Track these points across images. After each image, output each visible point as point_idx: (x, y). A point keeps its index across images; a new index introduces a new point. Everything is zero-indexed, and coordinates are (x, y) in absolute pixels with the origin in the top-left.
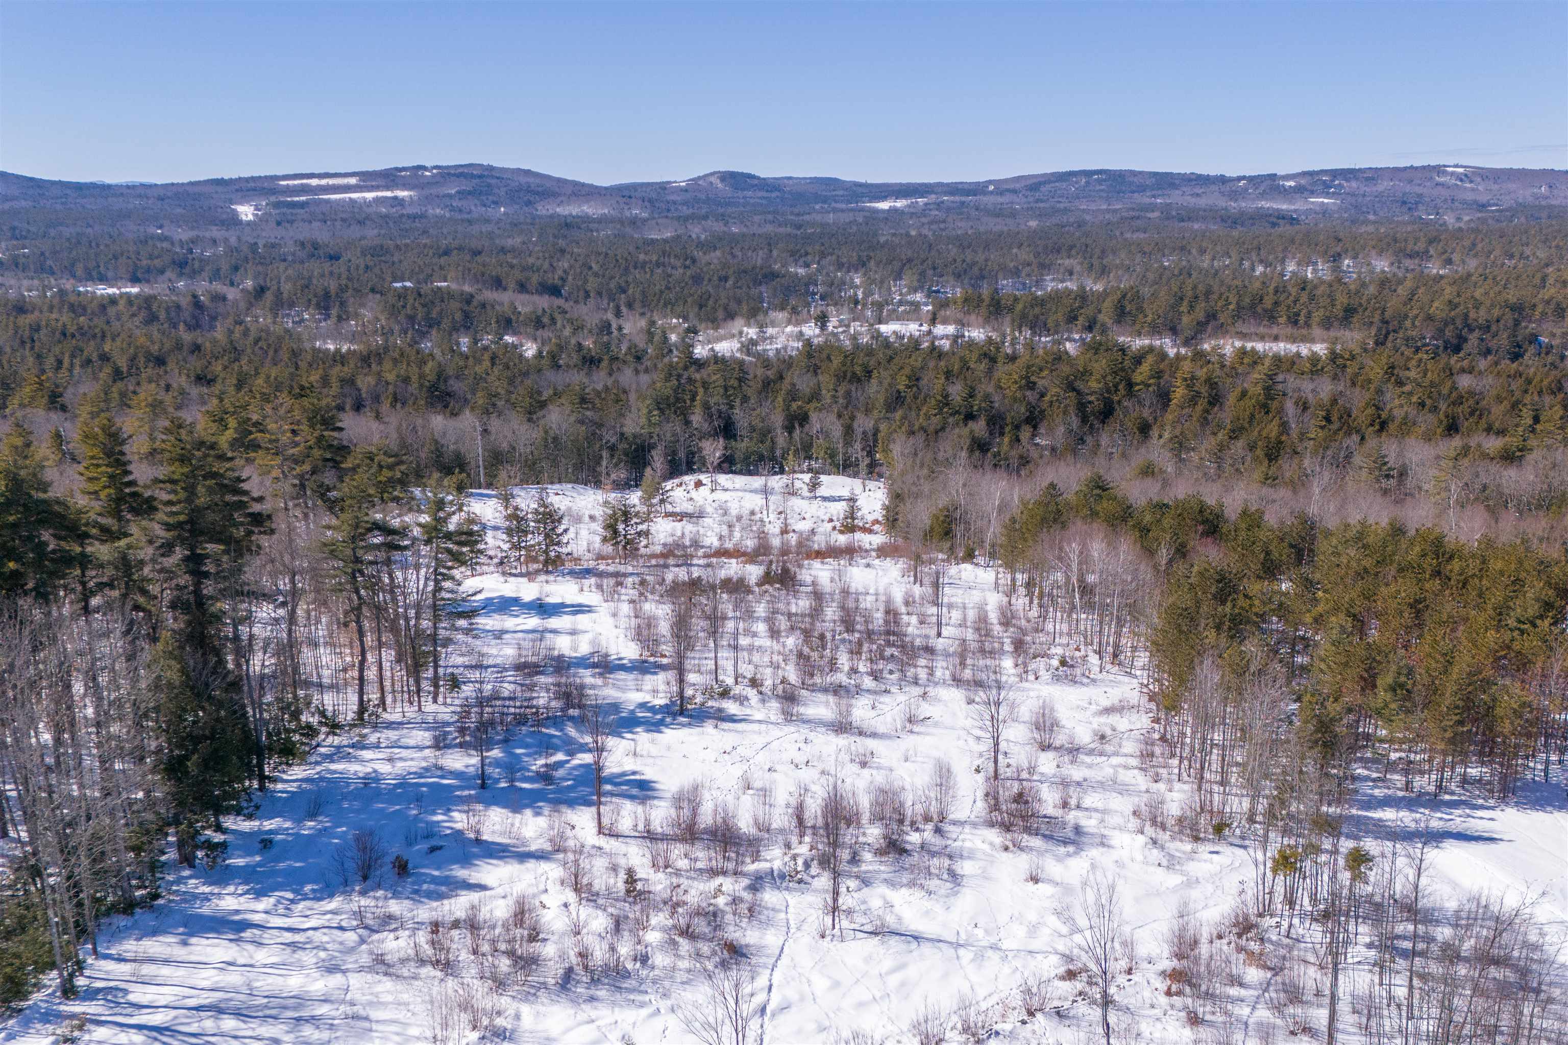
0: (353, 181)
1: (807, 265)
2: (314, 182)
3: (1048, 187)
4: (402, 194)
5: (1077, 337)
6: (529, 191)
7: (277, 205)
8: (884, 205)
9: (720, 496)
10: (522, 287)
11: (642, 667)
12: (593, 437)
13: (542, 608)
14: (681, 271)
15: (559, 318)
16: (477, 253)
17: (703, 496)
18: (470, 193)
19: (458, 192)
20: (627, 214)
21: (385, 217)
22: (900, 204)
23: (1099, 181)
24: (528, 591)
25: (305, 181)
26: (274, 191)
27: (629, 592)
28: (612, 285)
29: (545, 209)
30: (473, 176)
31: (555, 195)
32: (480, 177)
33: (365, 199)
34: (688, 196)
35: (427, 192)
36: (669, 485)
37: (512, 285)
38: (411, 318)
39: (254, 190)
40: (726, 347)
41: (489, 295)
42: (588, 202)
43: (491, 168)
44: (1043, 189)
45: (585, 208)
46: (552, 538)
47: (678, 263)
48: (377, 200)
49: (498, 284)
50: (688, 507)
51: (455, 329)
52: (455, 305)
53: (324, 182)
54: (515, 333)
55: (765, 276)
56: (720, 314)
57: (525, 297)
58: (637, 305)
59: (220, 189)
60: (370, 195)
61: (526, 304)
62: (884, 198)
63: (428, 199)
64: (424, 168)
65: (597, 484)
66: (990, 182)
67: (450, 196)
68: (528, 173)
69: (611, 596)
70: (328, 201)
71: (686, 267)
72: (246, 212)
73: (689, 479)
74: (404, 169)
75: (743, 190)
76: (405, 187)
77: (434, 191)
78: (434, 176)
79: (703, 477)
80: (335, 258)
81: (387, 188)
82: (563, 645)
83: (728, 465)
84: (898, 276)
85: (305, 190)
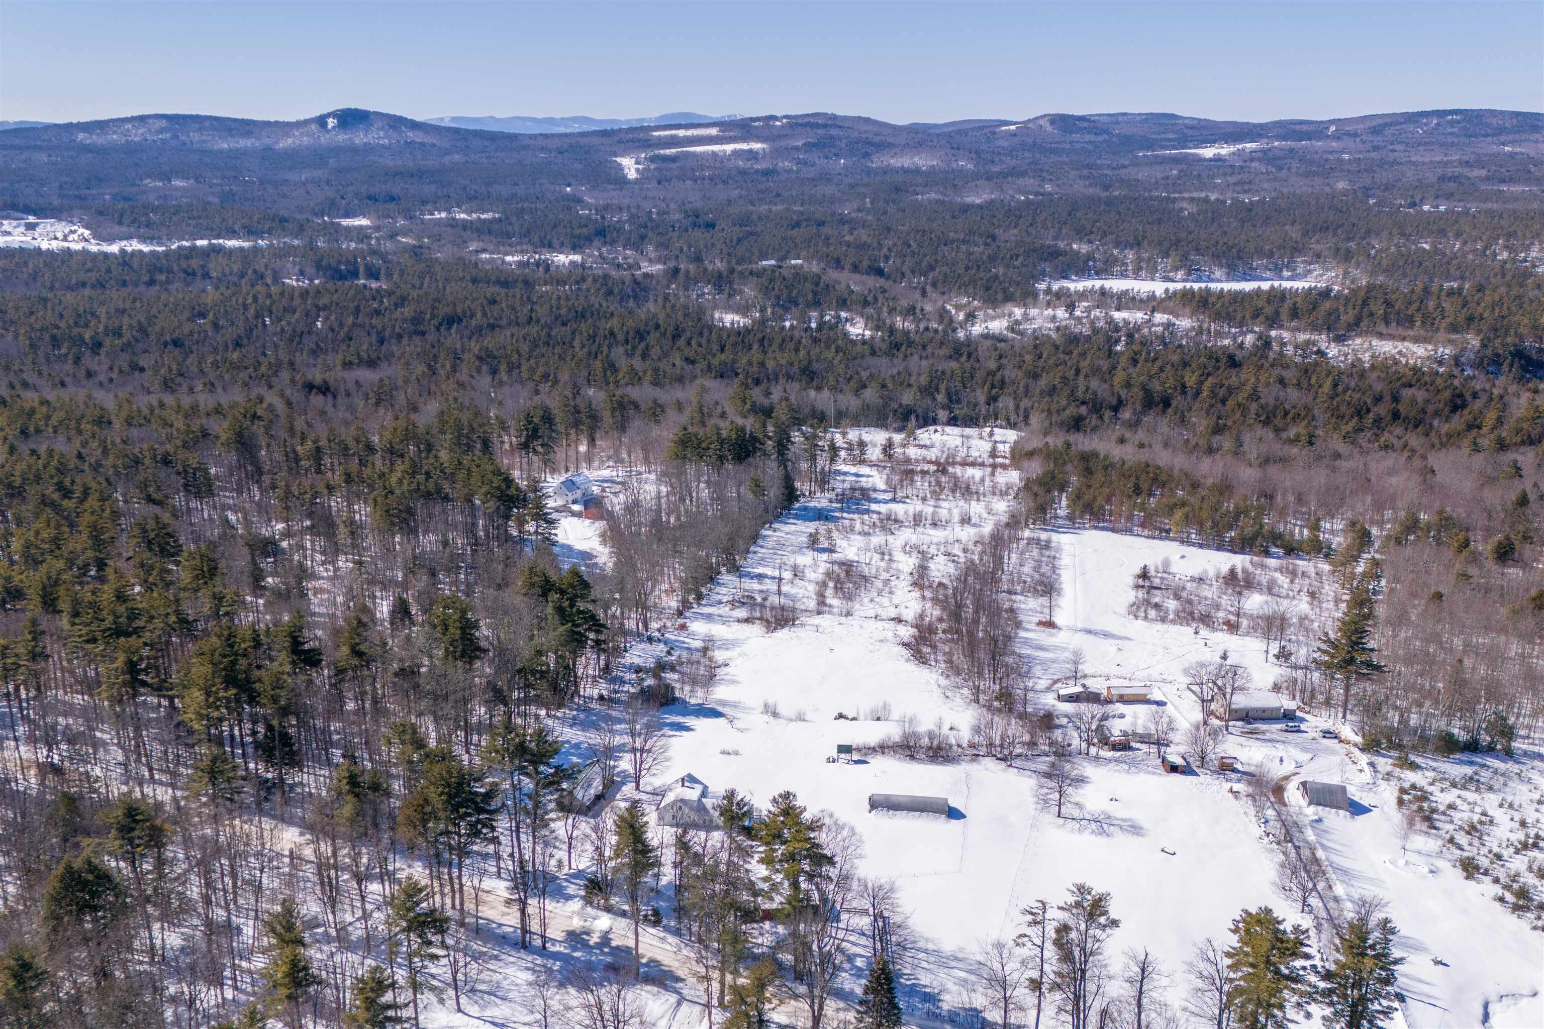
0: (714, 131)
1: (1090, 242)
2: (681, 133)
3: (1393, 130)
4: (757, 146)
5: (1257, 329)
6: (867, 142)
7: (653, 159)
8: (1208, 152)
9: (945, 437)
10: (855, 268)
11: (885, 491)
12: (885, 405)
13: (858, 475)
14: (982, 248)
15: (880, 297)
16: (821, 224)
17: (937, 438)
18: (814, 145)
19: (805, 144)
20: (954, 165)
21: (743, 173)
22: (1225, 150)
23: (1452, 123)
24: (853, 470)
25: (673, 132)
26: (647, 144)
27: (887, 471)
28: (924, 264)
29: (880, 161)
30: (818, 126)
31: (890, 146)
32: (825, 126)
33: (725, 151)
34: (1016, 140)
35: (776, 144)
36: (918, 432)
37: (848, 266)
38: (778, 297)
39: (632, 141)
40: (998, 326)
41: (833, 275)
42: (919, 153)
43: (834, 117)
44: (1387, 132)
45: (916, 159)
46: (863, 453)
47: (981, 241)
48: (735, 153)
49: (838, 264)
50: (928, 443)
51: (808, 306)
52: (808, 286)
53: (690, 133)
54: (849, 310)
55: (1051, 254)
56: (1000, 296)
57: (856, 277)
58: (939, 285)
59: (605, 140)
60: (729, 148)
61: (858, 284)
62: (1211, 141)
63: (777, 153)
64: (774, 118)
65: (887, 429)
66: (1332, 122)
67: (797, 148)
68: (868, 121)
69: (880, 473)
70: (694, 155)
71: (987, 244)
72: (630, 166)
73: (932, 428)
74: (758, 119)
75: (1072, 132)
76: (759, 138)
77: (783, 143)
78: (783, 126)
79: (939, 428)
80: (711, 226)
81: (744, 140)
82: (864, 485)
83: (953, 421)
84: (1166, 255)
85: (674, 142)
